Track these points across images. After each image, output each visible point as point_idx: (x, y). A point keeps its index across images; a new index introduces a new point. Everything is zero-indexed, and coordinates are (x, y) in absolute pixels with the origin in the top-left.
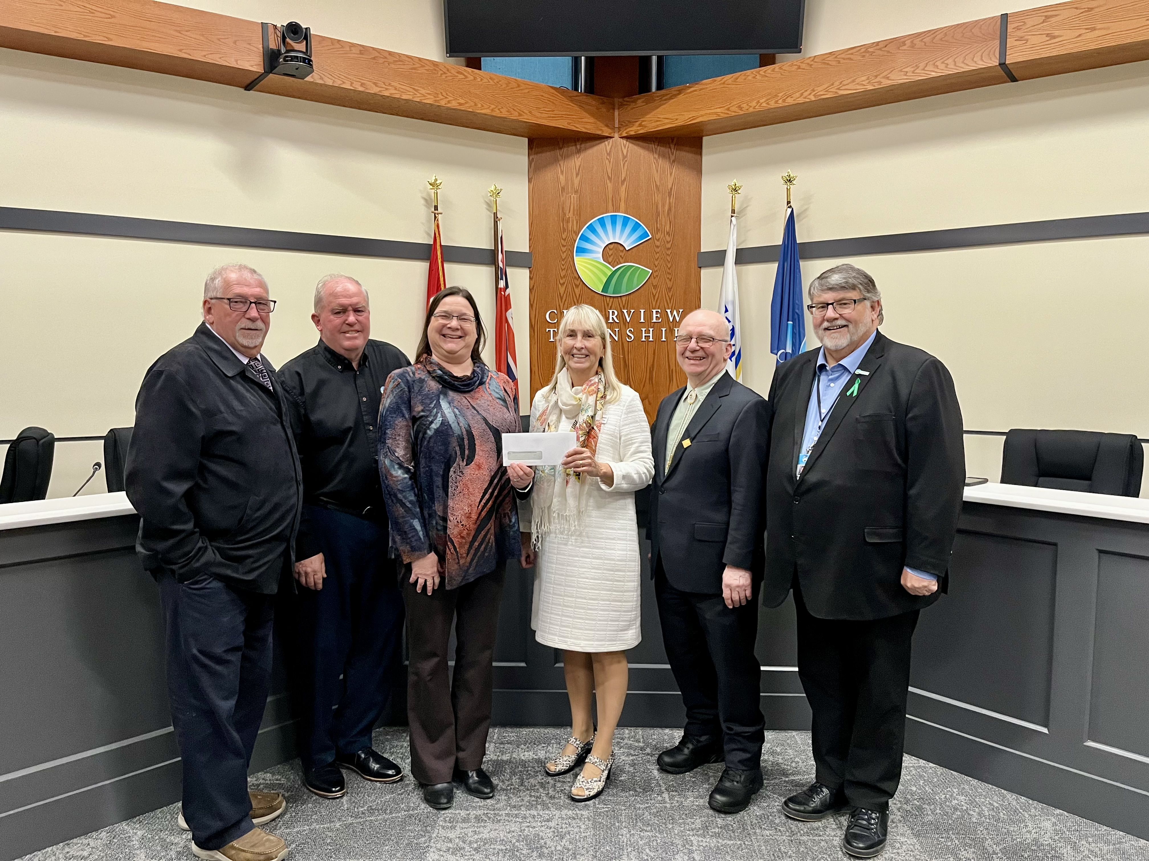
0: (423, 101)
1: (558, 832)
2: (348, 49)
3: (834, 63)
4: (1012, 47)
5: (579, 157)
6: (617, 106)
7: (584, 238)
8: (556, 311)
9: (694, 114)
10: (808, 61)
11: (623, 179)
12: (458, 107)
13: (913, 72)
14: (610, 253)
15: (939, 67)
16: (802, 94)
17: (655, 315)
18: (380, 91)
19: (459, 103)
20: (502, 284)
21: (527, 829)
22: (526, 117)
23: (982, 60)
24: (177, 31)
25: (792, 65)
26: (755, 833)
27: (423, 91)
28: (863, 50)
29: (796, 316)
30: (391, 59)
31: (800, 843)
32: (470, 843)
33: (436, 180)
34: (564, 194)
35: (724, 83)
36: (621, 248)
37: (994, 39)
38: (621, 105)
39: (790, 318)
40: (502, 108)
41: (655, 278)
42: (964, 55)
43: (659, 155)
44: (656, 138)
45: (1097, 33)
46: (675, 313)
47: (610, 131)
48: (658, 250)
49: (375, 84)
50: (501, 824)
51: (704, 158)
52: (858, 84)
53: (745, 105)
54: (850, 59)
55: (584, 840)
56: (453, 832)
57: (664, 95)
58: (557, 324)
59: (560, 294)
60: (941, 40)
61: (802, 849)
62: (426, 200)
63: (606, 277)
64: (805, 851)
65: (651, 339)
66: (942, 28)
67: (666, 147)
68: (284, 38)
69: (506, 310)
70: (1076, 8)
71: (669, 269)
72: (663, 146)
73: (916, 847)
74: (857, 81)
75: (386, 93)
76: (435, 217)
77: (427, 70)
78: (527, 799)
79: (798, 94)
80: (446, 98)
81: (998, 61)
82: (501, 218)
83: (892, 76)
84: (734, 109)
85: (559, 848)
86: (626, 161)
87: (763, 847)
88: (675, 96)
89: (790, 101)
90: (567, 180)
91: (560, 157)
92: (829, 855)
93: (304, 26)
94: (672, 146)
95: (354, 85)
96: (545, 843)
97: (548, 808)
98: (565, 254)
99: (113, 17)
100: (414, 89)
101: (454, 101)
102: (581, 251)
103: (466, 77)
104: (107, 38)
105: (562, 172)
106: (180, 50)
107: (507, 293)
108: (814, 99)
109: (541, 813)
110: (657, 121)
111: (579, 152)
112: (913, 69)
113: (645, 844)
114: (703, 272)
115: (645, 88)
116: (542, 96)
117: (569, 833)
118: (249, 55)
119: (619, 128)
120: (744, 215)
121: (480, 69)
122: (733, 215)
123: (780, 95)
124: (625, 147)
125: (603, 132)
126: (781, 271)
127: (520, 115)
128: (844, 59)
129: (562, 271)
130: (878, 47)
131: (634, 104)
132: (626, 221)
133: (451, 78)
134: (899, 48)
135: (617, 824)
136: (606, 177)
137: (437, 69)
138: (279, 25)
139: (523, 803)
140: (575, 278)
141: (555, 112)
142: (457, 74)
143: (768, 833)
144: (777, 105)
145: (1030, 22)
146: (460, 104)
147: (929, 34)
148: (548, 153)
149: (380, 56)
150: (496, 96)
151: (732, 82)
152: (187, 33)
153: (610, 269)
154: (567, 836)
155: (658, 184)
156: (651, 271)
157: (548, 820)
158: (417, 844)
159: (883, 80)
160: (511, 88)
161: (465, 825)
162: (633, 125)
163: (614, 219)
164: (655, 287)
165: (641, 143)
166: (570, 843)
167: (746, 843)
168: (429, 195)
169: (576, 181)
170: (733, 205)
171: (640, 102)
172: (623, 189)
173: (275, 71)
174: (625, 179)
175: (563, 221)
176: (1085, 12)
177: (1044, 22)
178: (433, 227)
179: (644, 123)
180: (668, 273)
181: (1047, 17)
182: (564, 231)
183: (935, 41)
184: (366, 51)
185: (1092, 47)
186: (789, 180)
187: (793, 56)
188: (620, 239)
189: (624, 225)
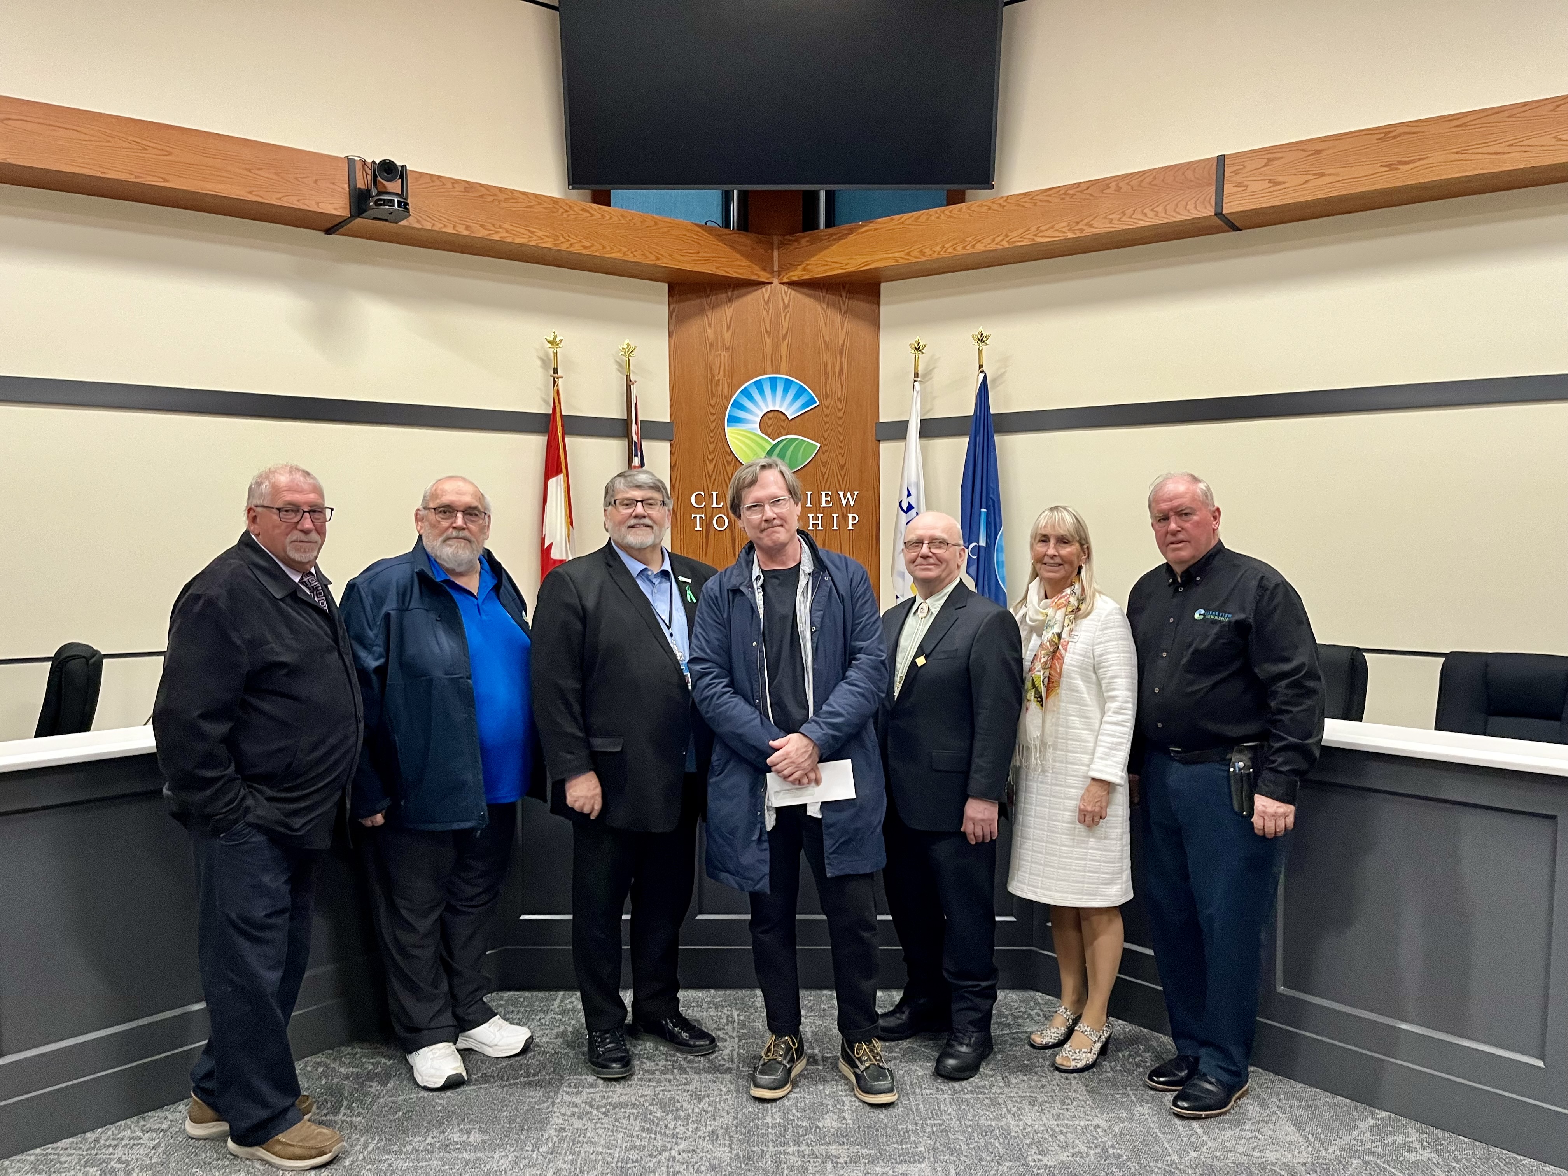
0: (540, 245)
1: (696, 1095)
2: (451, 187)
3: (1029, 205)
4: (1230, 195)
5: (731, 306)
6: (776, 245)
7: (737, 405)
8: (703, 493)
9: (868, 258)
10: (1001, 201)
11: (784, 332)
12: (584, 252)
13: (1119, 220)
14: (770, 422)
15: (1148, 215)
16: (994, 240)
17: (824, 499)
18: (489, 235)
19: (583, 246)
21: (661, 1093)
22: (665, 261)
23: (1195, 209)
24: (246, 169)
25: (982, 205)
26: (914, 1093)
27: (540, 234)
28: (1062, 192)
29: (991, 503)
30: (502, 196)
31: (962, 1101)
32: (599, 1108)
33: (555, 337)
34: (713, 351)
35: (903, 223)
36: (783, 417)
37: (1210, 184)
38: (781, 245)
39: (984, 504)
40: (636, 251)
41: (824, 454)
42: (1175, 202)
43: (828, 304)
44: (824, 284)
45: (1326, 179)
46: (849, 495)
47: (768, 275)
48: (827, 420)
49: (481, 226)
50: (633, 1088)
51: (884, 309)
52: (1057, 230)
53: (928, 249)
54: (1048, 201)
55: (725, 1102)
56: (579, 1097)
57: (832, 235)
58: (704, 509)
59: (709, 473)
60: (1150, 183)
61: (963, 1107)
62: (543, 360)
63: (764, 452)
64: (967, 1108)
65: (820, 528)
66: (1150, 170)
67: (836, 295)
68: (375, 177)
70: (1304, 150)
71: (841, 442)
72: (833, 294)
73: (1088, 1102)
74: (1056, 227)
75: (496, 237)
76: (555, 382)
77: (545, 208)
78: (662, 1063)
79: (988, 240)
80: (568, 240)
81: (1213, 210)
82: (636, 382)
83: (1095, 223)
84: (916, 253)
85: (697, 1110)
86: (788, 311)
87: (921, 1106)
88: (846, 235)
89: (980, 247)
90: (715, 333)
91: (707, 307)
92: (992, 1113)
93: (399, 163)
94: (844, 294)
95: (457, 229)
96: (682, 1106)
97: (686, 1073)
98: (714, 424)
99: (170, 154)
100: (529, 231)
101: (577, 245)
102: (734, 420)
103: (592, 215)
104: (162, 178)
105: (710, 325)
106: (250, 192)
108: (1007, 246)
109: (678, 1077)
110: (825, 265)
111: (730, 300)
112: (1119, 216)
113: (792, 1105)
114: (884, 446)
115: (810, 224)
116: (685, 235)
117: (708, 1096)
118: (333, 196)
119: (779, 272)
120: (931, 379)
121: (609, 205)
122: (916, 379)
123: (970, 239)
124: (786, 295)
125: (759, 276)
126: (972, 447)
127: (658, 259)
128: (1041, 201)
129: (711, 444)
130: (1079, 189)
131: (796, 243)
132: (788, 384)
133: (574, 217)
134: (1102, 192)
136: (763, 331)
137: (557, 207)
138: (369, 160)
139: (658, 1068)
140: (727, 453)
141: (700, 255)
142: (581, 212)
143: (928, 1091)
144: (965, 252)
145: (1250, 166)
146: (585, 248)
147: (1137, 177)
148: (693, 302)
149: (488, 193)
150: (630, 236)
151: (913, 221)
152: (257, 172)
153: (770, 443)
154: (707, 1099)
155: (827, 339)
156: (819, 445)
157: (685, 1084)
158: (539, 1109)
159: (1085, 228)
160: (647, 227)
161: (592, 1090)
162: (796, 268)
163: (773, 381)
164: (824, 464)
165: (805, 290)
166: (709, 1105)
167: (904, 1102)
168: (547, 355)
169: (727, 335)
170: (916, 368)
171: (804, 242)
172: (784, 346)
173: (363, 215)
174: (787, 333)
175: (711, 384)
176: (1312, 155)
177: (1265, 165)
178: (552, 394)
179: (809, 267)
180: (840, 447)
181: (1269, 160)
182: (713, 395)
183: (1143, 184)
184: (472, 187)
185: (1321, 195)
186: (982, 339)
187: (984, 194)
188: (781, 406)
189: (786, 390)
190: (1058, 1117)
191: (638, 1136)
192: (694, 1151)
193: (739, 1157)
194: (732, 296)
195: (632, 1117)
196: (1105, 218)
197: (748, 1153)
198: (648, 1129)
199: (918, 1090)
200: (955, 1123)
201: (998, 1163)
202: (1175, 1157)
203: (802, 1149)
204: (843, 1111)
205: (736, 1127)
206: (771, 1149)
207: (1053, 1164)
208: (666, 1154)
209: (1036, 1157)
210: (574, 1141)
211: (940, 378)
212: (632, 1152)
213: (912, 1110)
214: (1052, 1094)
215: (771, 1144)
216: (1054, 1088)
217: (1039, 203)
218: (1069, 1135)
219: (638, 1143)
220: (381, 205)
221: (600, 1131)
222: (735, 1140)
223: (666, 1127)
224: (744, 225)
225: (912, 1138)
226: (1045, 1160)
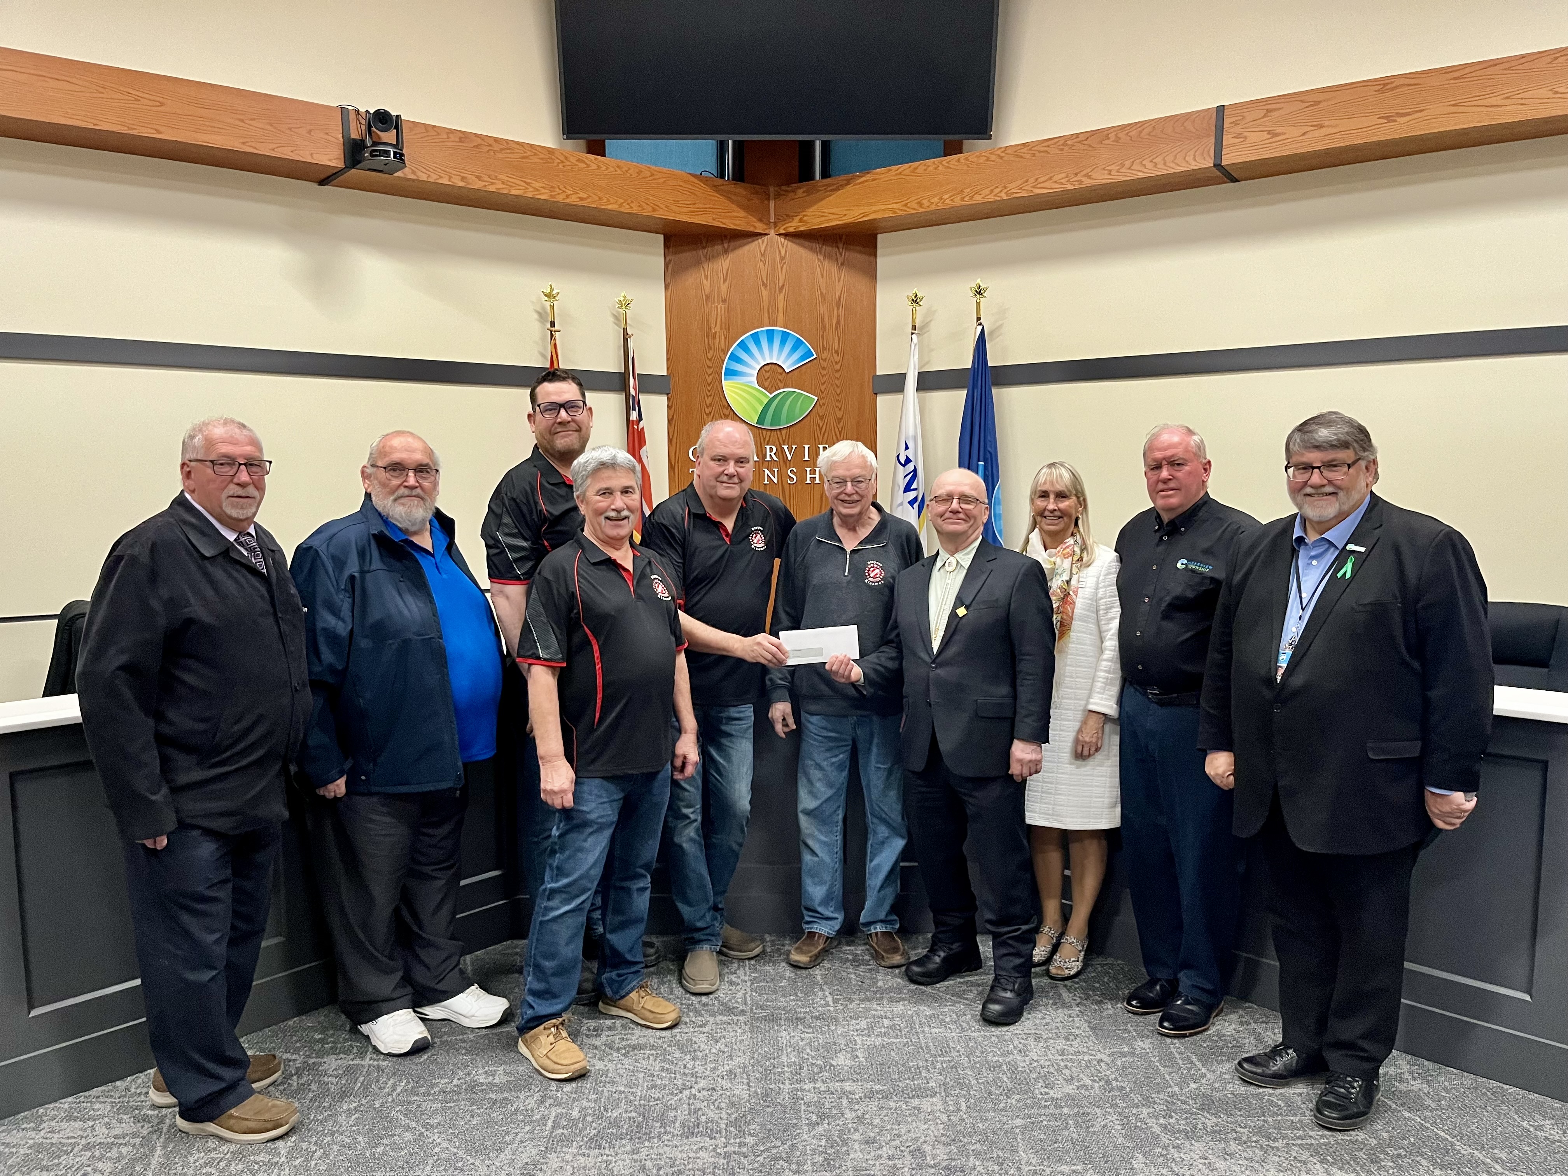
0: (535, 196)
1: (712, 1036)
2: (445, 136)
3: (1028, 156)
4: (1229, 146)
5: (727, 258)
6: (772, 195)
7: (734, 358)
9: (866, 209)
10: (999, 152)
11: (781, 284)
12: (580, 203)
13: (1118, 172)
14: (768, 375)
15: (1147, 167)
16: (992, 191)
18: (485, 186)
19: (579, 198)
20: (634, 416)
22: (661, 212)
23: (1195, 160)
24: (239, 120)
25: (980, 156)
26: (923, 1031)
27: (537, 185)
28: (1061, 142)
29: (988, 455)
30: (496, 147)
32: (618, 1049)
33: (552, 289)
34: (710, 304)
35: (900, 174)
36: (780, 370)
37: (1209, 136)
38: (778, 196)
39: (981, 457)
40: (633, 202)
41: (821, 407)
42: (1174, 153)
43: (825, 256)
44: (821, 236)
45: (1324, 131)
47: (765, 227)
48: (824, 372)
49: (478, 178)
51: (879, 260)
52: (1055, 182)
53: (926, 201)
54: (1047, 152)
55: (741, 1043)
56: (598, 1039)
57: (828, 185)
60: (1149, 134)
61: (971, 1044)
62: (539, 313)
63: (761, 406)
66: (1150, 121)
67: (832, 247)
68: (369, 127)
69: (640, 448)
70: (1302, 101)
71: (838, 395)
72: (829, 246)
73: (1091, 1038)
74: (1055, 179)
75: (492, 188)
76: (552, 335)
77: (542, 159)
79: (987, 191)
80: (564, 192)
81: (1212, 162)
82: (632, 335)
83: (1094, 175)
84: (913, 205)
85: (714, 1051)
86: (785, 263)
88: (843, 186)
89: (978, 199)
90: (712, 286)
91: (703, 259)
92: (999, 1049)
93: (394, 113)
94: (841, 245)
95: (453, 180)
96: (699, 1047)
97: (702, 1015)
98: (711, 377)
99: (162, 104)
100: (525, 182)
101: (573, 197)
102: (731, 373)
103: (588, 166)
104: (158, 130)
105: (706, 277)
106: (244, 143)
107: (641, 426)
108: (1006, 198)
109: (693, 1019)
110: (822, 217)
111: (726, 252)
112: (1117, 169)
113: (805, 1045)
114: (880, 398)
115: (806, 175)
116: (681, 186)
117: (724, 1037)
118: (327, 147)
119: (775, 224)
120: (928, 331)
121: (604, 155)
122: (913, 331)
123: (968, 190)
124: (783, 246)
125: (755, 227)
126: (970, 399)
127: (654, 210)
128: (1039, 152)
129: (708, 397)
130: (1078, 139)
131: (793, 194)
132: (785, 337)
133: (569, 168)
134: (1101, 142)
135: (776, 1028)
136: (760, 283)
137: (553, 157)
138: (363, 110)
140: (724, 406)
141: (697, 206)
142: (576, 163)
143: (937, 1030)
144: (963, 203)
145: (1250, 116)
146: (581, 199)
147: (1136, 127)
148: (689, 253)
149: (482, 143)
150: (626, 188)
151: (910, 172)
152: (250, 122)
153: (767, 396)
154: (723, 1040)
155: (824, 291)
156: (816, 398)
157: (701, 1026)
159: (1083, 179)
160: (644, 178)
162: (793, 220)
163: (770, 334)
164: (821, 417)
165: (803, 242)
166: (726, 1046)
168: (544, 308)
169: (724, 288)
170: (913, 320)
171: (800, 193)
172: (781, 297)
173: (358, 166)
174: (783, 286)
175: (708, 336)
176: (1311, 105)
177: (1265, 116)
178: (549, 348)
179: (805, 218)
180: (838, 400)
181: (1268, 111)
182: (710, 348)
183: (1142, 135)
184: (466, 138)
185: (1319, 147)
186: (979, 292)
187: (982, 144)
188: (778, 359)
189: (783, 342)
190: (1062, 1053)
191: (658, 1075)
192: (713, 1089)
193: (757, 1095)
194: (729, 246)
195: (651, 1058)
196: (1104, 169)
197: (766, 1090)
198: (667, 1069)
199: (927, 1029)
200: (964, 1060)
201: (1007, 1097)
202: (1176, 1089)
203: (817, 1086)
204: (856, 1050)
205: (753, 1066)
206: (788, 1086)
207: (1059, 1096)
208: (687, 1092)
209: (1043, 1090)
210: (596, 1081)
211: (937, 331)
212: (653, 1090)
213: (922, 1048)
214: (1057, 1031)
215: (787, 1082)
216: (1058, 1025)
217: (1038, 154)
218: (1074, 1069)
219: (659, 1082)
220: (376, 156)
221: (621, 1072)
222: (752, 1078)
223: (685, 1066)
224: (739, 176)
225: (924, 1074)
226: (1051, 1092)
